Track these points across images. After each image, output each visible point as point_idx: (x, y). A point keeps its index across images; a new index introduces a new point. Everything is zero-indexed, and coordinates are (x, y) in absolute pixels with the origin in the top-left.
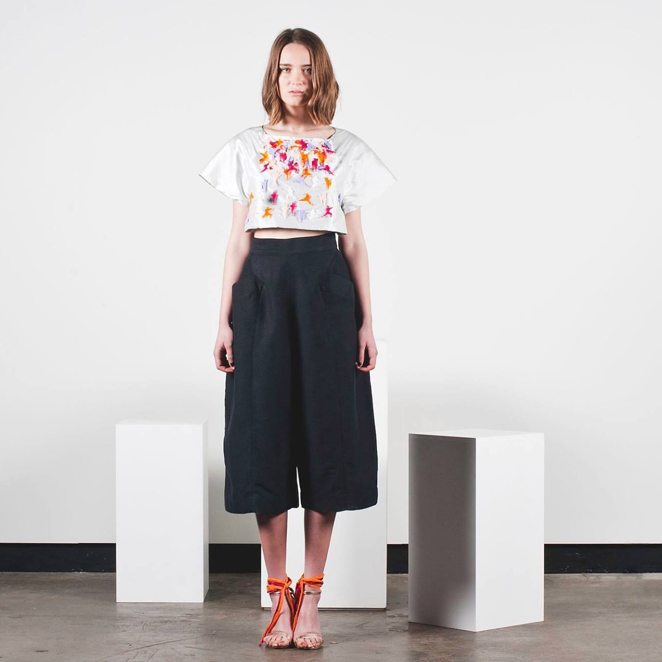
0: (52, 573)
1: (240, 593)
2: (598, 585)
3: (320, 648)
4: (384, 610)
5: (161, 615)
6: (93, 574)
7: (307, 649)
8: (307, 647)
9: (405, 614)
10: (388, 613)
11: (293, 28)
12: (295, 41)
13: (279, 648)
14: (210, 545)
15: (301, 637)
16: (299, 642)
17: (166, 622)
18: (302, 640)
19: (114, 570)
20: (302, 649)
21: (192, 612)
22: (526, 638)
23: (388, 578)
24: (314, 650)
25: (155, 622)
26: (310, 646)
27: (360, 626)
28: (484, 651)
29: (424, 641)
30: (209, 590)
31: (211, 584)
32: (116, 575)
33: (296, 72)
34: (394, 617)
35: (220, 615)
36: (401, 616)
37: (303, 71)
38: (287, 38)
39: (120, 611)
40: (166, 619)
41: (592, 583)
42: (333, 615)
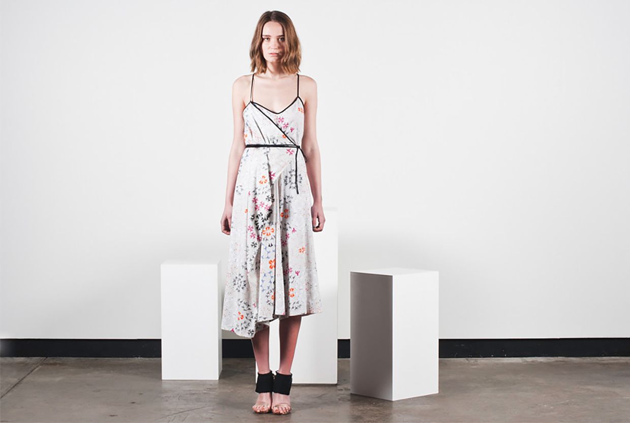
0: (121, 359)
1: (243, 372)
2: (475, 367)
3: (288, 413)
4: (336, 385)
5: (191, 389)
6: (147, 359)
7: (280, 414)
8: (279, 413)
9: (349, 388)
10: (339, 387)
11: (271, 11)
12: (273, 20)
13: (261, 413)
14: (223, 340)
15: (276, 406)
16: (275, 409)
17: (194, 394)
18: (276, 408)
19: (160, 356)
20: (276, 414)
21: (211, 387)
22: (427, 405)
23: (338, 361)
24: (283, 415)
25: (187, 394)
26: (281, 412)
27: (320, 397)
28: (400, 415)
29: (361, 408)
30: (223, 371)
31: (223, 366)
32: (161, 360)
33: (273, 40)
34: (342, 390)
35: (229, 389)
36: (346, 389)
37: (278, 39)
38: (268, 17)
39: (165, 386)
40: (193, 392)
41: (472, 365)
42: (303, 388)
